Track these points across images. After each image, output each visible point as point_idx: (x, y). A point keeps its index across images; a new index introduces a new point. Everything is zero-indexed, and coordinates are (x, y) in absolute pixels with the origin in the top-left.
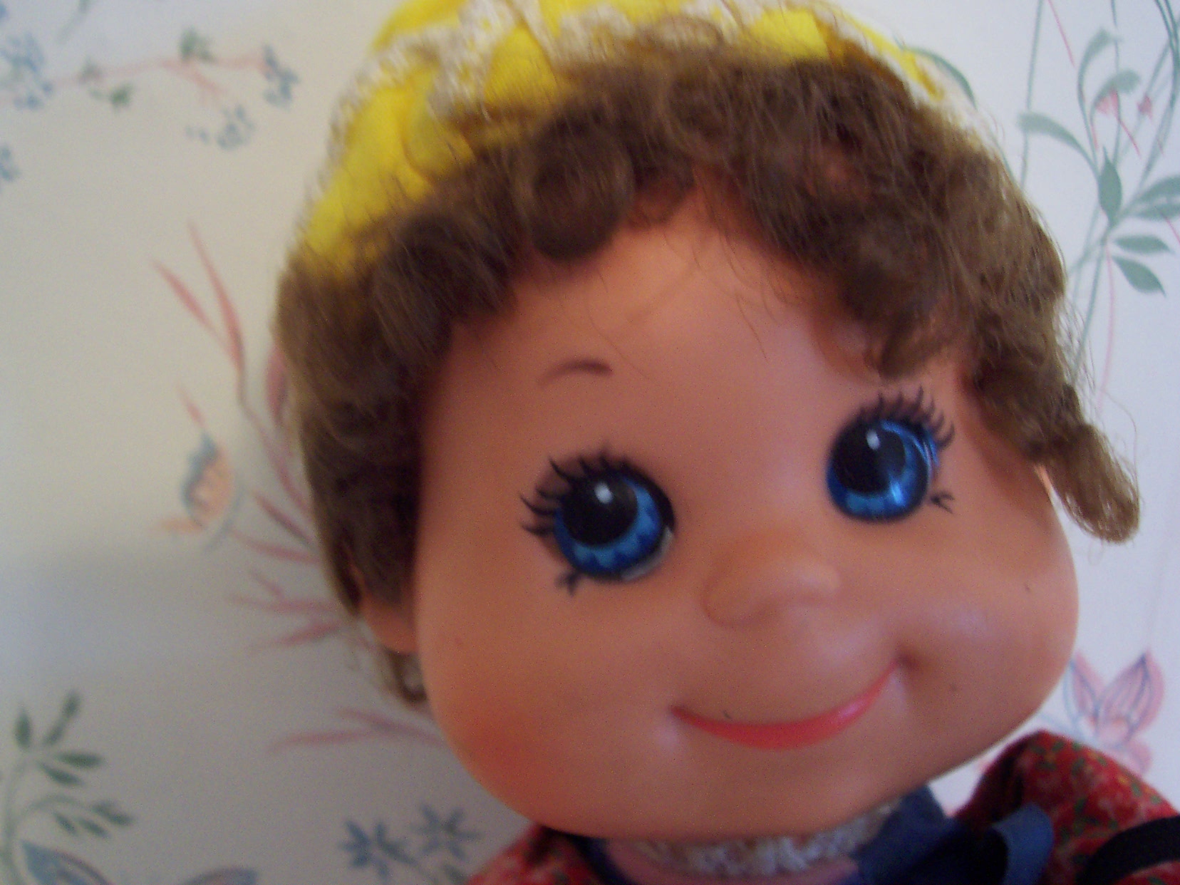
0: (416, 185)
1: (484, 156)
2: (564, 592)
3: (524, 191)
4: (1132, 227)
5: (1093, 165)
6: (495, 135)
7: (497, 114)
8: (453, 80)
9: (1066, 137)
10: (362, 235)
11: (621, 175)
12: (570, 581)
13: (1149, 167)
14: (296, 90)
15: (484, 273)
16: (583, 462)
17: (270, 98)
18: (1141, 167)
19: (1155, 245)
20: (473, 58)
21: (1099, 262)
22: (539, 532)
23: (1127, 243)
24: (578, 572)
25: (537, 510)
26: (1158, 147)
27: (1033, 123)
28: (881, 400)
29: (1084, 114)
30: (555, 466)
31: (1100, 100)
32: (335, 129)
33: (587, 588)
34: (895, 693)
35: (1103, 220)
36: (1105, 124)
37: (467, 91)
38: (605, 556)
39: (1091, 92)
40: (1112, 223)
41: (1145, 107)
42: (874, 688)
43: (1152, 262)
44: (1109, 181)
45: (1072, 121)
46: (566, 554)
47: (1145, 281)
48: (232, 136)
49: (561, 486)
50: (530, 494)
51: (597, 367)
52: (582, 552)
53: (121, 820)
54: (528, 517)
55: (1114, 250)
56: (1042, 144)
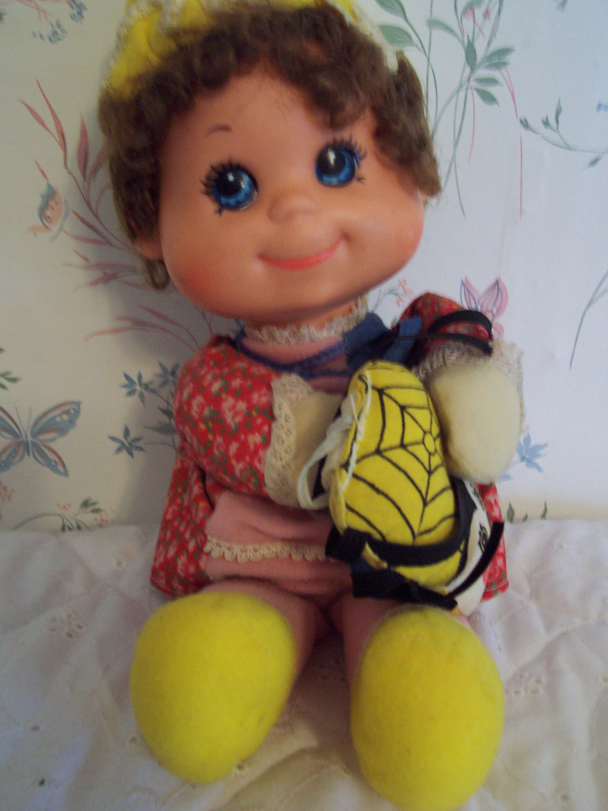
0: (155, 59)
1: (182, 48)
2: (218, 215)
3: (197, 62)
4: (482, 73)
5: (462, 43)
6: (186, 40)
7: (186, 31)
8: (169, 19)
9: (449, 30)
10: (136, 80)
11: (231, 56)
12: (220, 212)
13: (489, 44)
14: (85, 13)
15: (183, 93)
16: (223, 166)
17: (73, 17)
18: (485, 45)
19: (493, 81)
20: (175, 9)
21: (467, 89)
22: (207, 193)
23: (480, 80)
24: (222, 208)
25: (206, 185)
26: (493, 33)
27: (433, 23)
28: (335, 140)
29: (458, 19)
30: (212, 168)
31: (465, 12)
32: (119, 37)
33: (226, 213)
34: (342, 251)
35: (468, 70)
36: (468, 24)
37: (173, 22)
38: (232, 201)
39: (460, 8)
40: (472, 70)
41: (487, 14)
42: (333, 248)
43: (493, 90)
44: (470, 51)
45: (453, 23)
46: (217, 200)
47: (489, 98)
48: (55, 36)
49: (215, 176)
50: (203, 179)
51: (226, 128)
52: (224, 200)
53: (14, 380)
54: (203, 187)
55: (473, 84)
56: (438, 33)
